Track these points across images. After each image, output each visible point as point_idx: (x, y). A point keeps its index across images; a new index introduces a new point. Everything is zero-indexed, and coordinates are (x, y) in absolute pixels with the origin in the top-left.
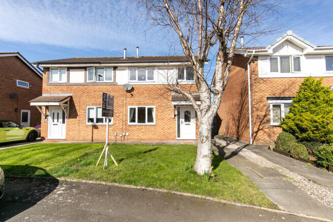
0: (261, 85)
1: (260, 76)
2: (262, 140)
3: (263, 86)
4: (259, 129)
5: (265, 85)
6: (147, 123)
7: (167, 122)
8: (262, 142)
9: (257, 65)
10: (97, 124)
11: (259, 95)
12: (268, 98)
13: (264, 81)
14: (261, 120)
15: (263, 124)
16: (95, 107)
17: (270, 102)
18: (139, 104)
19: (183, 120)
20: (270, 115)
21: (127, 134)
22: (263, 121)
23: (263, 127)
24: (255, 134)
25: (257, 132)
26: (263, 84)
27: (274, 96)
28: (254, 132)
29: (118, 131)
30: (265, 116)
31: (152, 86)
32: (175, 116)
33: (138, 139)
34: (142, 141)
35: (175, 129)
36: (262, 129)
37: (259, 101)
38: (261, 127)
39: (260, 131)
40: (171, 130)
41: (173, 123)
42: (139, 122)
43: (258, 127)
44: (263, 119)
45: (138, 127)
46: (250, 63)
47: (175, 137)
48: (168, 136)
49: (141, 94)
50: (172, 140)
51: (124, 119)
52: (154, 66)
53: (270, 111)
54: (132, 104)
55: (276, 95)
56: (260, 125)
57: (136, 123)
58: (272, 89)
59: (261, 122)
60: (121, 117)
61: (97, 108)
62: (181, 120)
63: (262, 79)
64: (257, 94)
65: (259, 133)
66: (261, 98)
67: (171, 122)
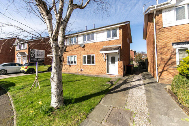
0: (166, 33)
1: (164, 26)
2: (168, 80)
3: (168, 34)
4: (163, 70)
5: (170, 33)
6: (91, 64)
7: (101, 63)
8: (168, 81)
9: (161, 17)
10: (71, 64)
11: (163, 42)
12: (173, 44)
13: (169, 29)
14: (165, 62)
15: (168, 66)
16: (70, 56)
17: (175, 46)
18: (88, 54)
19: (111, 62)
20: (175, 58)
21: (82, 70)
22: (168, 64)
23: (168, 68)
24: (159, 74)
25: (161, 73)
26: (167, 32)
27: (179, 41)
28: (160, 73)
29: (79, 68)
30: (170, 59)
31: (93, 43)
32: (106, 60)
33: (87, 73)
34: (89, 74)
35: (106, 68)
36: (166, 70)
37: (163, 47)
38: (165, 69)
39: (165, 72)
40: (104, 68)
41: (104, 64)
42: (88, 63)
43: (162, 68)
44: (167, 62)
45: (87, 66)
46: (155, 17)
47: (106, 72)
48: (102, 72)
49: (88, 48)
50: (104, 74)
51: (81, 62)
52: (94, 32)
53: (175, 54)
54: (85, 54)
55: (182, 40)
56: (164, 67)
57: (86, 64)
58: (177, 35)
59: (166, 64)
60: (80, 61)
61: (71, 57)
62: (109, 62)
63: (166, 28)
64: (161, 41)
65: (163, 73)
66: (166, 44)
67: (103, 63)
